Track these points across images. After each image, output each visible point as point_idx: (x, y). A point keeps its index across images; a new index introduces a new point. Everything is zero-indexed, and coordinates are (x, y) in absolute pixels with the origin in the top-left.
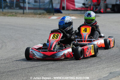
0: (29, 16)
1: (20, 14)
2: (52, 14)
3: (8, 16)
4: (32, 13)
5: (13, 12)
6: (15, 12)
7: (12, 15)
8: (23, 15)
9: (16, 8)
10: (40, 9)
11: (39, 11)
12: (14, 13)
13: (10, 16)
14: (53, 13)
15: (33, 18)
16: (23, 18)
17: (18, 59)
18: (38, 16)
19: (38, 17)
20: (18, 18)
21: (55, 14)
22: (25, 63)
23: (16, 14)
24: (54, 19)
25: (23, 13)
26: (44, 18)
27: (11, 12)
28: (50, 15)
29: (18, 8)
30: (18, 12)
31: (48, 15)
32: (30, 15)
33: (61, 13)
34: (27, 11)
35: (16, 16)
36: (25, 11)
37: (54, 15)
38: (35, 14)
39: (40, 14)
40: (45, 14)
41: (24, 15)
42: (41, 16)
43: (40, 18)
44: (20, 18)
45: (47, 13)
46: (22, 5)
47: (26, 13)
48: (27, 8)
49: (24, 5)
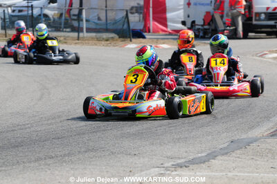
1: (73, 39)
4: (92, 38)
5: (61, 37)
6: (64, 36)
8: (77, 41)
9: (65, 30)
10: (107, 30)
11: (105, 35)
12: (62, 39)
14: (130, 38)
15: (94, 47)
16: (78, 46)
17: (70, 117)
18: (103, 42)
19: (103, 45)
21: (133, 40)
22: (83, 123)
23: (65, 39)
24: (132, 48)
25: (78, 39)
26: (114, 46)
28: (124, 41)
29: (68, 30)
30: (68, 37)
31: (122, 41)
32: (90, 42)
33: (144, 37)
34: (84, 34)
35: (66, 43)
36: (81, 34)
37: (131, 41)
38: (98, 39)
39: (107, 40)
40: (116, 40)
41: (80, 41)
42: (108, 42)
43: (107, 46)
44: (73, 46)
45: (119, 38)
46: (75, 24)
47: (83, 37)
48: (85, 30)
49: (79, 25)
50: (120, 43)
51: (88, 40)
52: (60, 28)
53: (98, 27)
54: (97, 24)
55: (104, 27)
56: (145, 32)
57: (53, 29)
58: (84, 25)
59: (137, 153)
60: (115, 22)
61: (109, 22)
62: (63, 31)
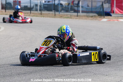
0: (82, 18)
1: (75, 16)
2: (103, 17)
3: (64, 18)
4: (85, 16)
5: (68, 15)
6: (70, 15)
7: (67, 17)
8: (77, 17)
9: (70, 11)
10: (92, 12)
11: (91, 14)
13: (66, 18)
15: (85, 20)
16: (77, 20)
18: (90, 18)
19: (90, 20)
20: (73, 20)
23: (71, 16)
24: (105, 21)
25: (77, 16)
26: (95, 20)
27: (67, 15)
28: (101, 17)
29: (72, 11)
30: (72, 15)
31: (100, 17)
32: (84, 18)
33: (111, 15)
34: (81, 14)
35: (71, 18)
36: (79, 14)
37: (104, 17)
38: (87, 16)
39: (92, 17)
41: (78, 17)
42: (92, 18)
43: (92, 20)
44: (75, 20)
45: (98, 16)
46: (76, 8)
47: (80, 15)
48: (81, 12)
49: (78, 9)
50: (99, 18)
51: (82, 17)
52: (68, 10)
53: (88, 10)
54: (87, 9)
55: (90, 10)
56: (112, 13)
57: (65, 11)
58: (81, 9)
59: (108, 74)
60: (96, 8)
61: (93, 7)
62: (70, 12)
